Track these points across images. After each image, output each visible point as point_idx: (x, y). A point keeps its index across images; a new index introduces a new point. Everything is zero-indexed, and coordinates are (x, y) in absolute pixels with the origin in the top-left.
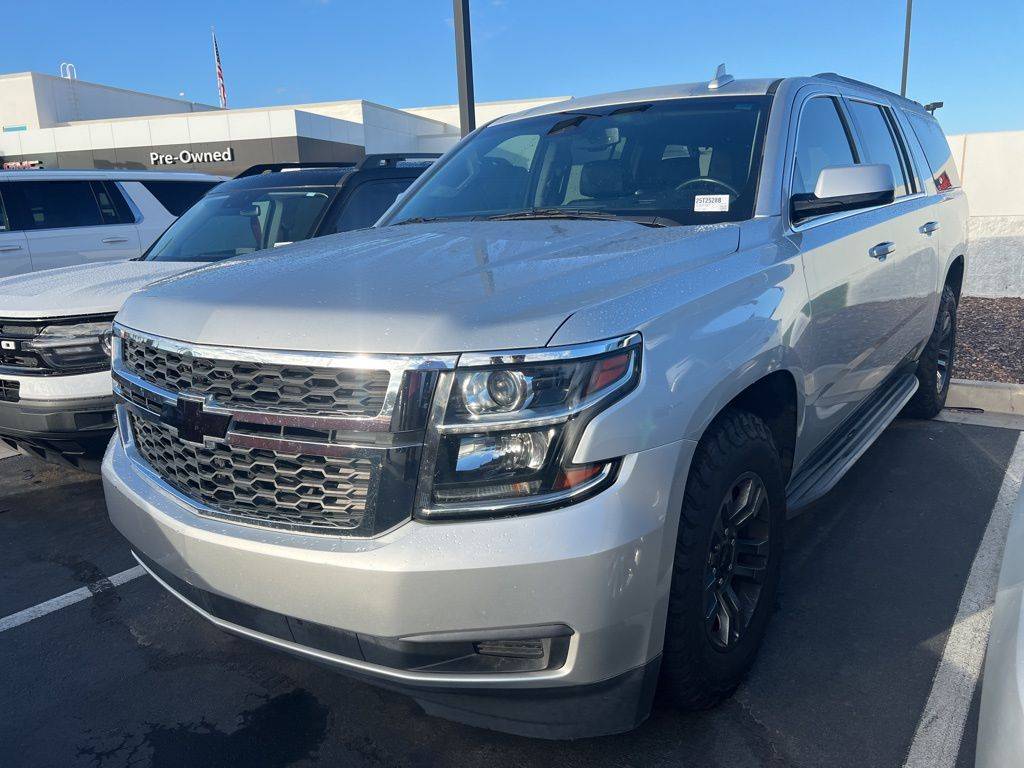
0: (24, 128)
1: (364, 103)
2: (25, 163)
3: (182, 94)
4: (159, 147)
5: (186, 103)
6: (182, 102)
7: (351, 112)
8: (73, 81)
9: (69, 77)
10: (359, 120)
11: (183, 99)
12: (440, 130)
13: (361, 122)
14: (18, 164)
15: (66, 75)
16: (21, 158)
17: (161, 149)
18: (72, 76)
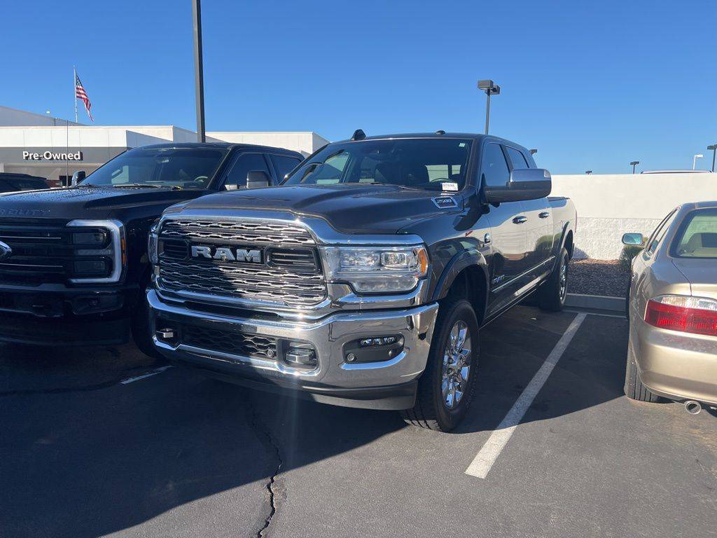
3: (48, 112)
4: (30, 148)
7: (165, 133)
10: (170, 138)
11: (49, 116)
13: (172, 140)
17: (31, 150)
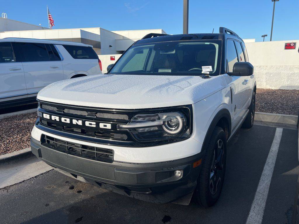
1: (100, 28)
3: (40, 24)
5: (41, 27)
6: (40, 27)
7: (96, 31)
9: (5, 18)
10: (99, 33)
11: (40, 26)
12: (122, 38)
13: (100, 34)
15: (3, 17)
18: (6, 17)
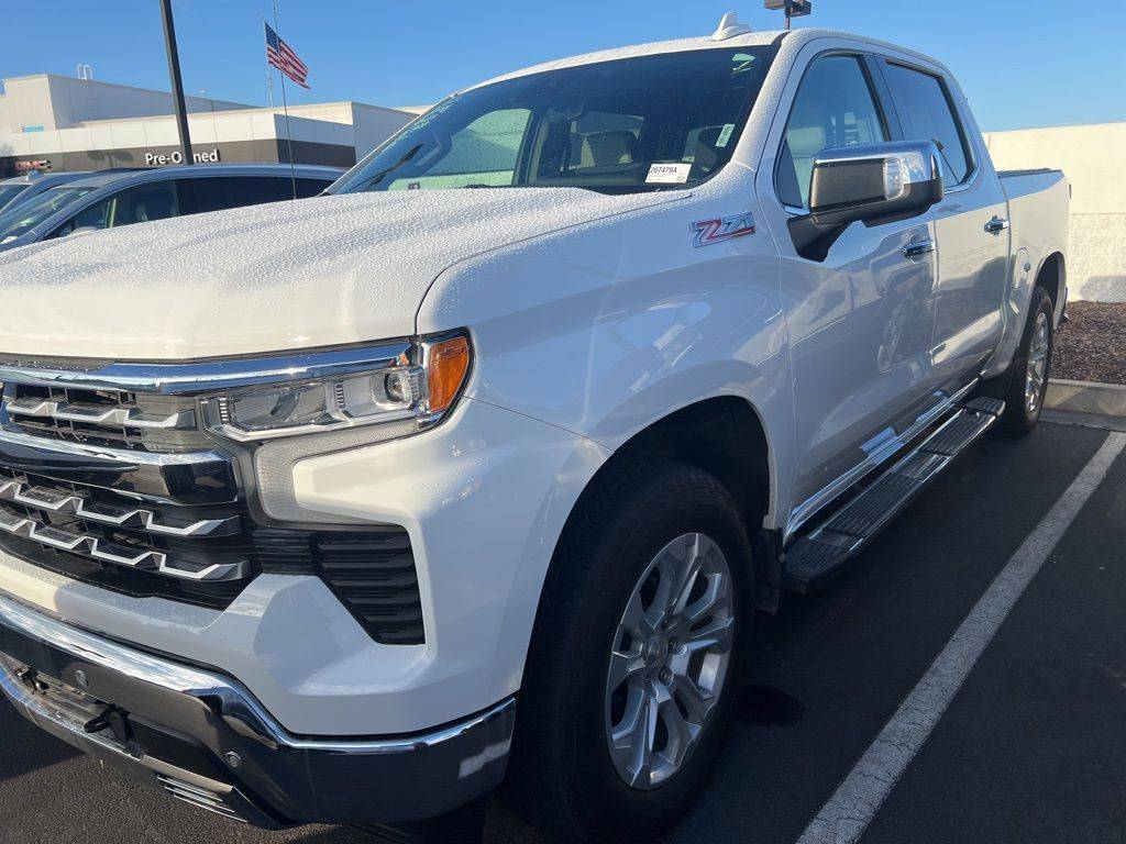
0: (41, 129)
1: (353, 104)
2: (35, 163)
4: (153, 148)
5: (207, 100)
6: (203, 99)
8: (89, 80)
9: (85, 78)
10: (348, 121)
13: (350, 122)
14: (29, 164)
15: (82, 76)
16: (31, 158)
17: (155, 150)
18: (88, 75)
